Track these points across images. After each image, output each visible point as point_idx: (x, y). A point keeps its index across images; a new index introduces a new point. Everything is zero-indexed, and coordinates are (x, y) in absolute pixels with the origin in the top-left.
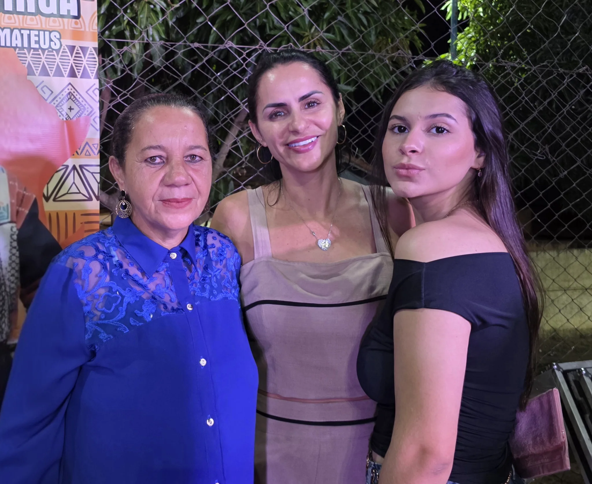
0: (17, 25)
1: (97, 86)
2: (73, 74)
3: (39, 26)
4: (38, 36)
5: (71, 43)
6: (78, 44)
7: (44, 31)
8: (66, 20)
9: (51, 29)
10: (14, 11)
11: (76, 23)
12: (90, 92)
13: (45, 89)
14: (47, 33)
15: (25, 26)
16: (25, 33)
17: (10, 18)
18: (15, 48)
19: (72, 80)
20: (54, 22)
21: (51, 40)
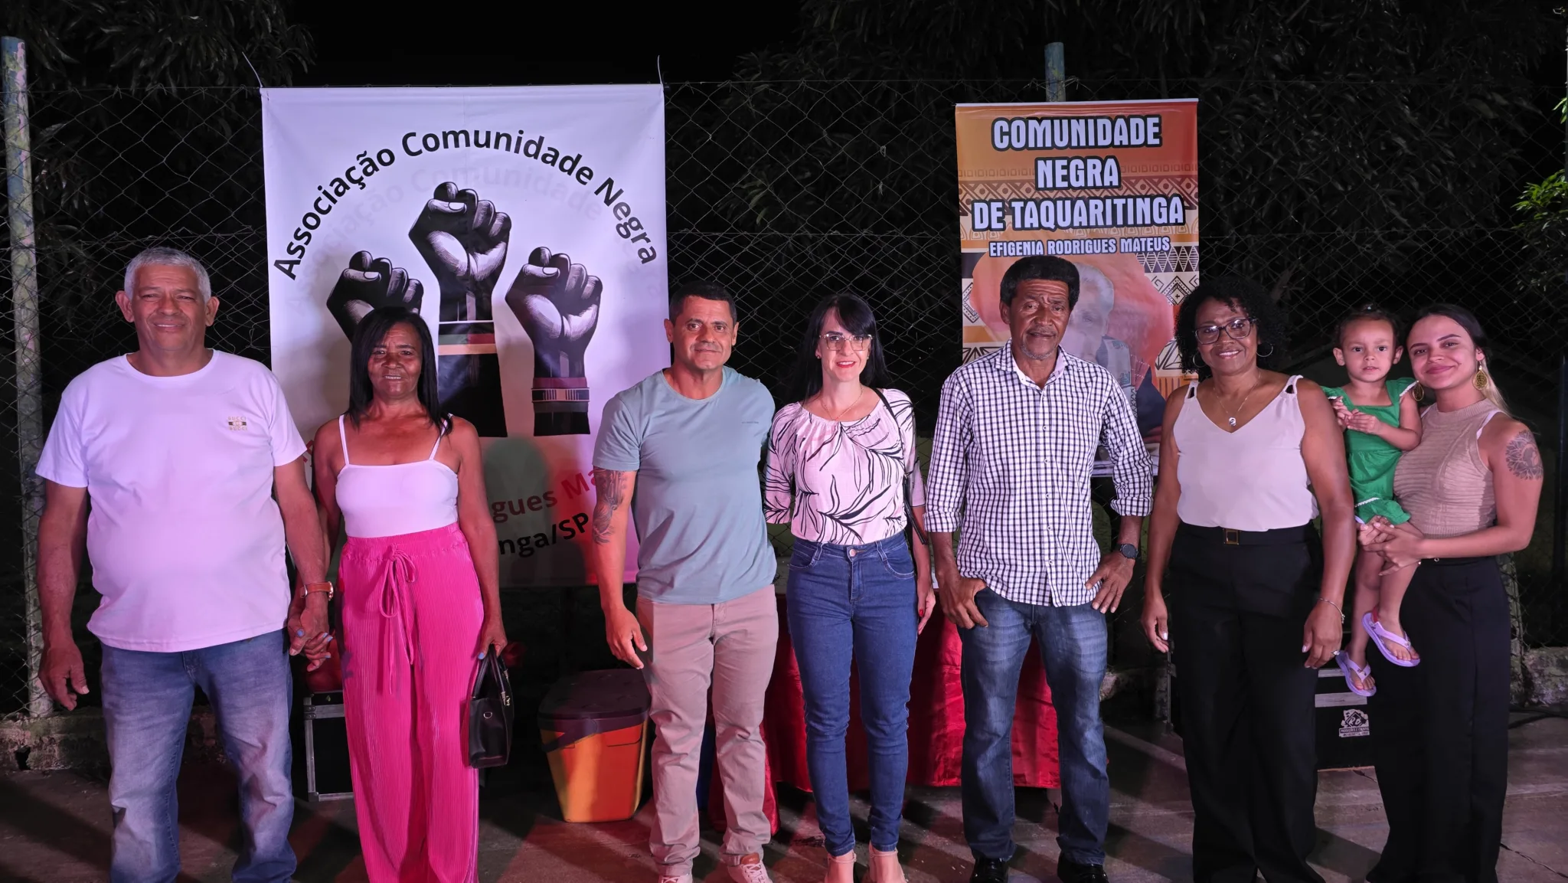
0: (1137, 235)
1: (1198, 276)
2: (1179, 269)
3: (1153, 234)
4: (1152, 242)
5: (1178, 244)
6: (1183, 244)
7: (1157, 237)
8: (1174, 227)
9: (1162, 234)
10: (1135, 225)
11: (1182, 229)
12: (1192, 282)
13: (1158, 282)
14: (1160, 239)
15: (1143, 235)
16: (1143, 240)
17: (1131, 230)
18: (1135, 253)
19: (1178, 274)
20: (1165, 229)
21: (1162, 244)
